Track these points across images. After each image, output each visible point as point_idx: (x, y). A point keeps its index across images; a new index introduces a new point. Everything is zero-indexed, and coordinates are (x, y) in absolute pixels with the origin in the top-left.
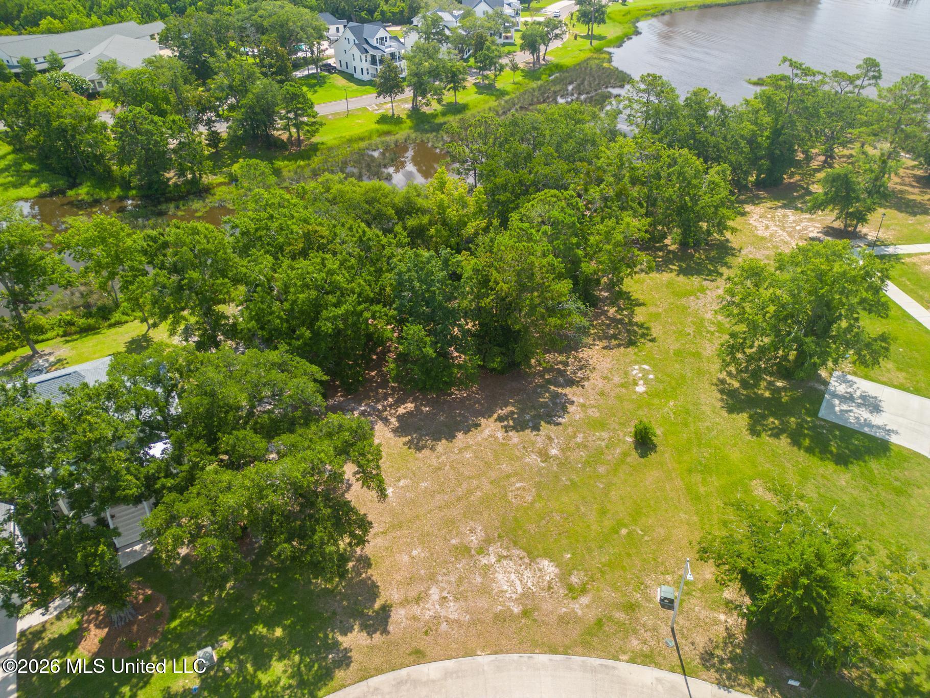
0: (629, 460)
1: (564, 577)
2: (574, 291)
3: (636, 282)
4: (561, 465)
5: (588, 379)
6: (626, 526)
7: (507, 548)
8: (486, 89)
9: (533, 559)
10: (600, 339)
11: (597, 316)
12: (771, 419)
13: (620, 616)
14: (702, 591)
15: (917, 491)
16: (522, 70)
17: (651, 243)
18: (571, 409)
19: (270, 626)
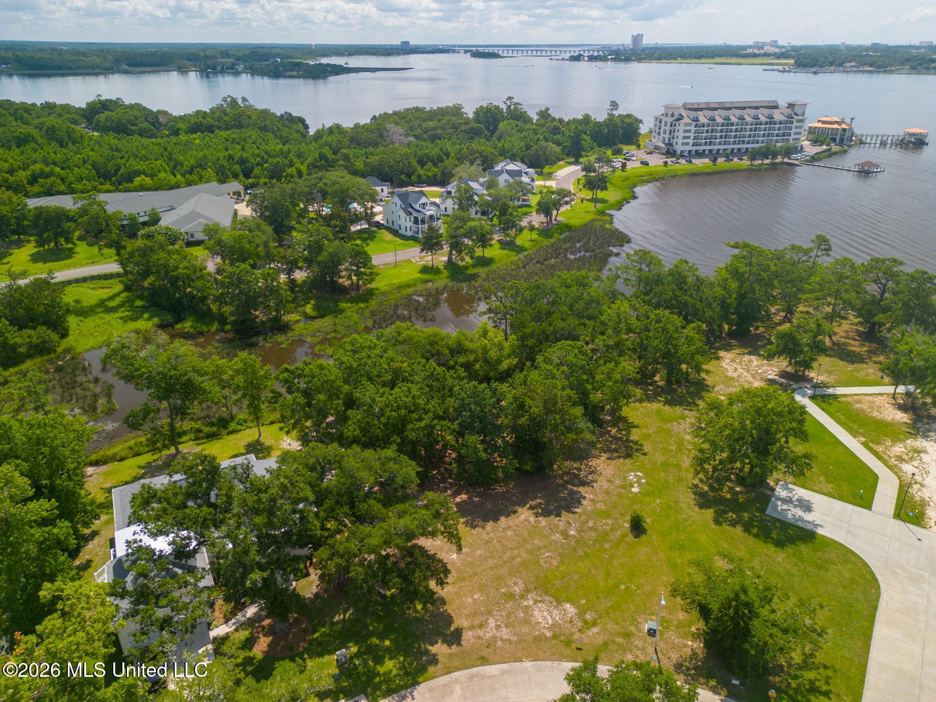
0: (626, 539)
1: (581, 615)
2: (584, 415)
3: (632, 409)
4: (577, 542)
5: (596, 481)
6: (624, 584)
7: (540, 596)
8: (508, 245)
9: (559, 603)
10: (605, 452)
11: (602, 435)
12: (730, 514)
13: (620, 640)
14: (677, 627)
15: (833, 567)
16: (538, 229)
17: (644, 379)
18: (585, 502)
19: (382, 639)
